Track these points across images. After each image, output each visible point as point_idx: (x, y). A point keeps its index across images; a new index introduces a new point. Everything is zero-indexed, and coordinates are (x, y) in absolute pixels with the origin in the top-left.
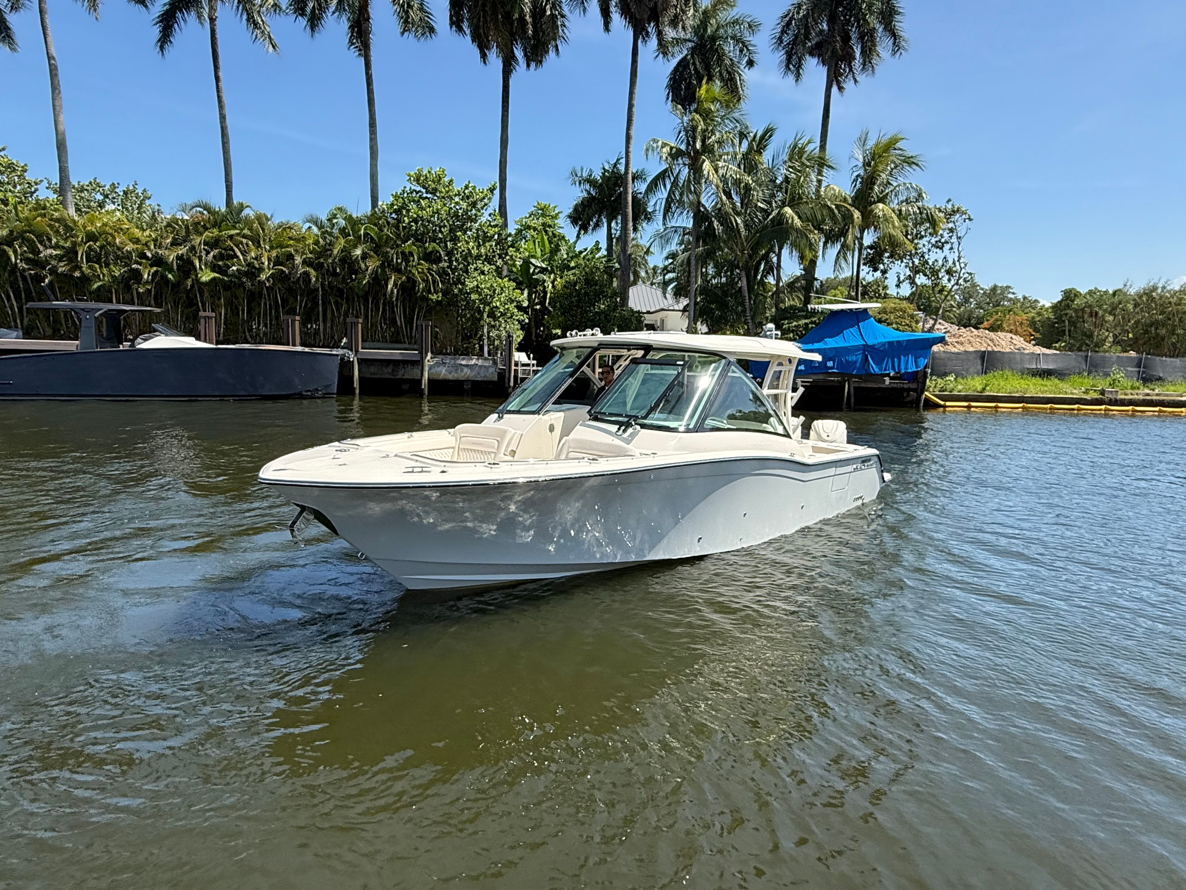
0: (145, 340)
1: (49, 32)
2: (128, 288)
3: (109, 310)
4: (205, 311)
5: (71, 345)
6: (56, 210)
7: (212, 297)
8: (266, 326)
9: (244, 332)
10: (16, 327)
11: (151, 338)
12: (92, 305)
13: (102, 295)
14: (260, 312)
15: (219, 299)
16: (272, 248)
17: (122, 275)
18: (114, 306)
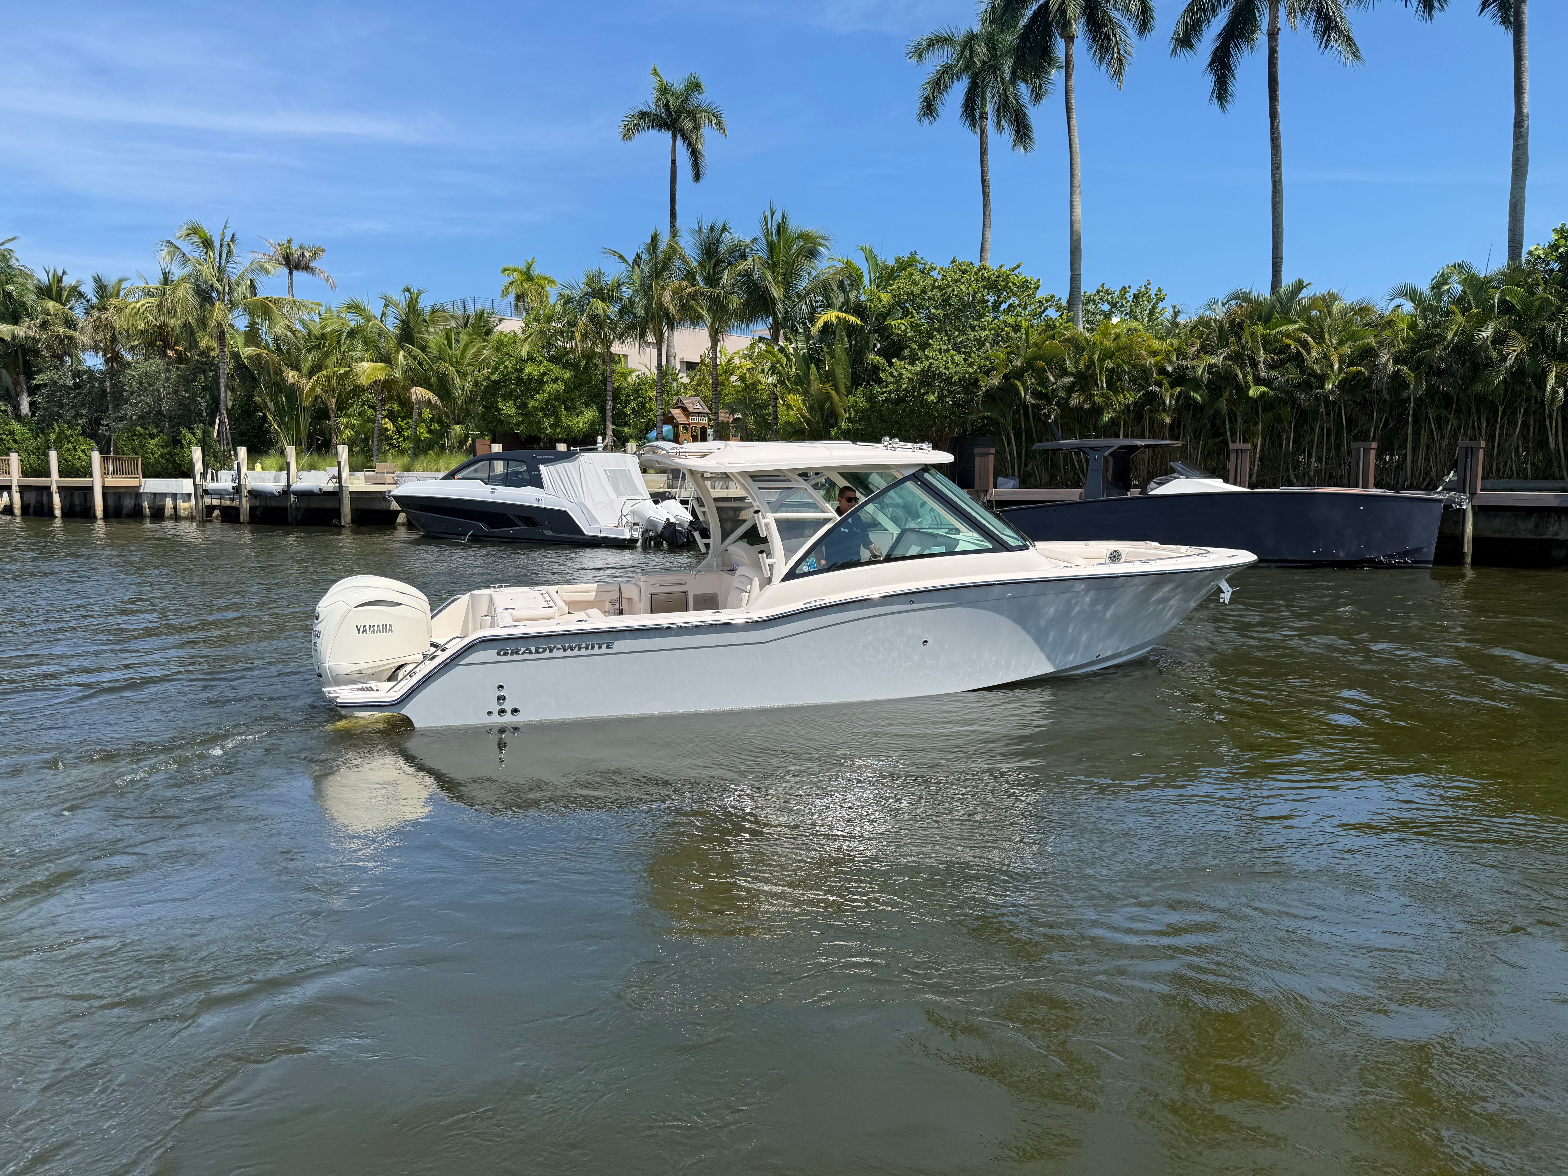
0: (1161, 484)
1: (1074, 114)
2: (1139, 417)
3: (1121, 447)
4: (1234, 442)
5: (1073, 495)
6: (1066, 329)
7: (1245, 422)
8: (1319, 460)
9: (1287, 470)
10: (1013, 475)
11: (1167, 481)
12: (1101, 442)
13: (1110, 429)
14: (1312, 442)
15: (1256, 424)
16: (1341, 343)
17: (1136, 403)
18: (1123, 442)
